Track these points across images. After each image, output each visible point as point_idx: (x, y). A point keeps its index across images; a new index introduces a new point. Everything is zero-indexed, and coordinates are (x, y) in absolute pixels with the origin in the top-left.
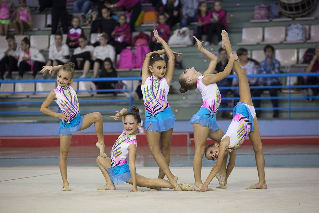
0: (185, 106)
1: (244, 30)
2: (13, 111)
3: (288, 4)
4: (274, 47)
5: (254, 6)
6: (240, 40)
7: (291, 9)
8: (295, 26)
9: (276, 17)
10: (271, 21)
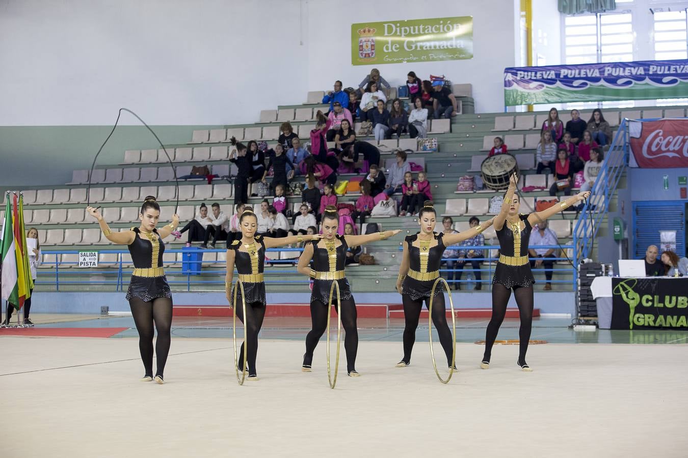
0: (387, 277)
1: (448, 201)
2: (215, 280)
3: (492, 176)
4: (478, 218)
5: (459, 177)
6: (444, 212)
7: (495, 181)
8: (498, 198)
9: (480, 189)
10: (475, 192)
